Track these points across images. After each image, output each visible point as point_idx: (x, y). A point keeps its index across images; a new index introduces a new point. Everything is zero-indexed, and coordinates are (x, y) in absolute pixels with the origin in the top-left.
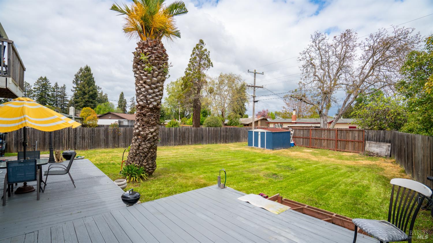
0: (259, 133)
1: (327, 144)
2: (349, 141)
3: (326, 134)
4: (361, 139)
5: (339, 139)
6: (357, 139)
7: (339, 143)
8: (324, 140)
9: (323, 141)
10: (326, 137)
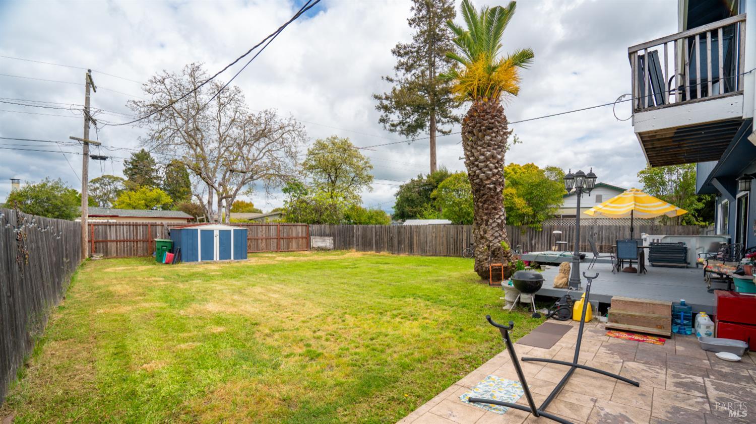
0: (216, 233)
1: (266, 246)
2: (292, 238)
3: (264, 232)
4: (304, 235)
5: (281, 236)
6: (300, 235)
7: (282, 241)
8: (262, 239)
9: (260, 241)
10: (264, 236)
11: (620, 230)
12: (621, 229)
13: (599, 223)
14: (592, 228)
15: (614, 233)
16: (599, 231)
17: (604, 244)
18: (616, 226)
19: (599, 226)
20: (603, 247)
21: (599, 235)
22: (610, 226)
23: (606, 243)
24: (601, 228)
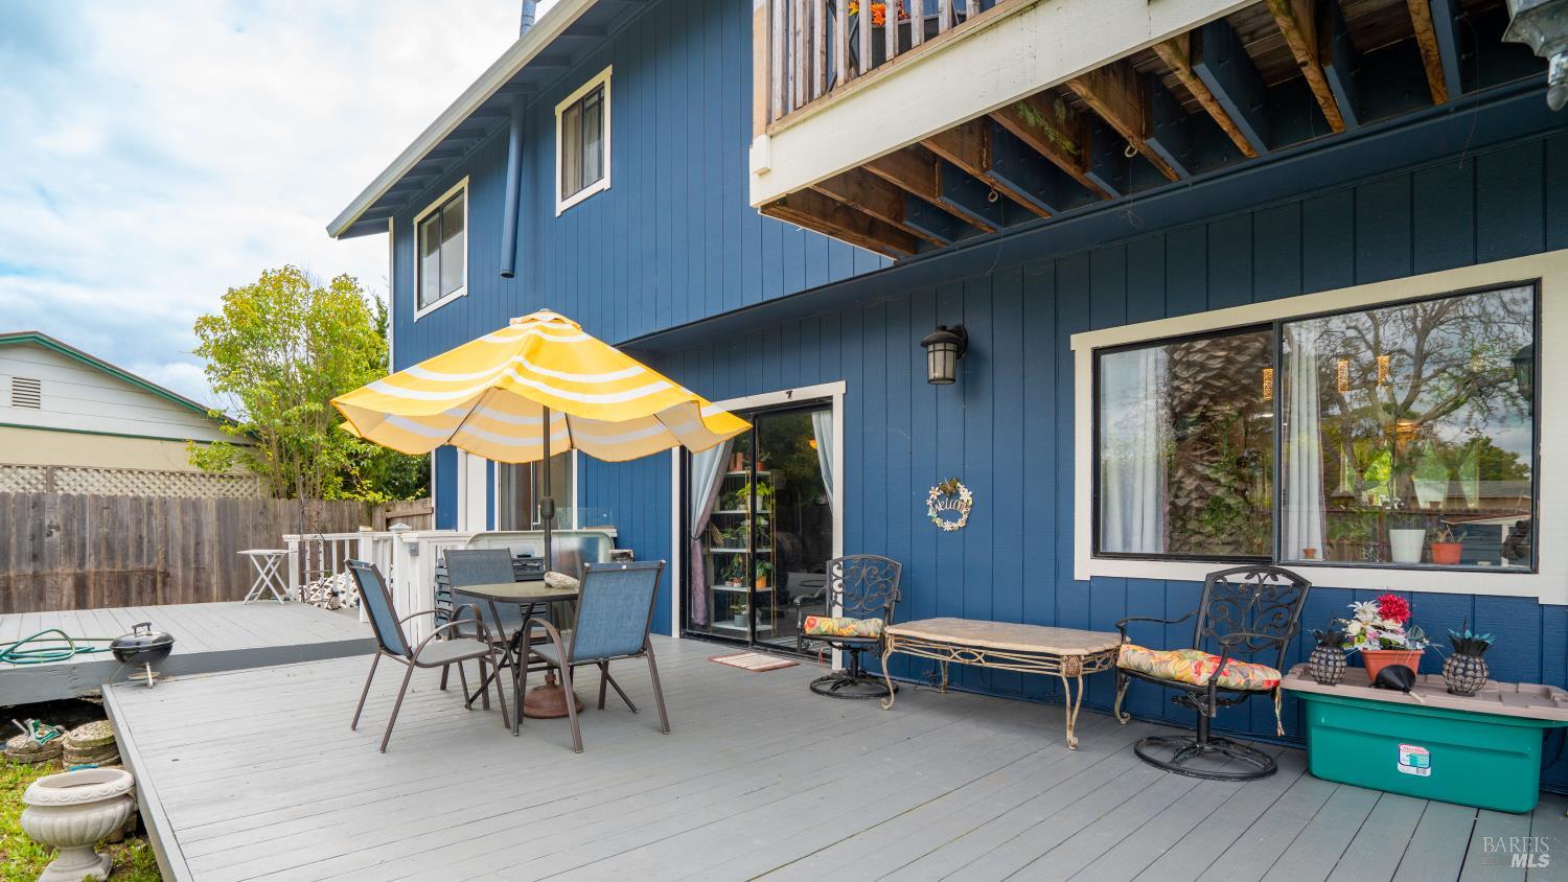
11: (150, 513)
12: (156, 509)
13: (67, 484)
14: (37, 503)
15: (132, 527)
16: (68, 519)
17: (90, 567)
18: (137, 499)
19: (67, 498)
20: (90, 583)
21: (68, 533)
22: (113, 500)
23: (99, 564)
24: (75, 506)
